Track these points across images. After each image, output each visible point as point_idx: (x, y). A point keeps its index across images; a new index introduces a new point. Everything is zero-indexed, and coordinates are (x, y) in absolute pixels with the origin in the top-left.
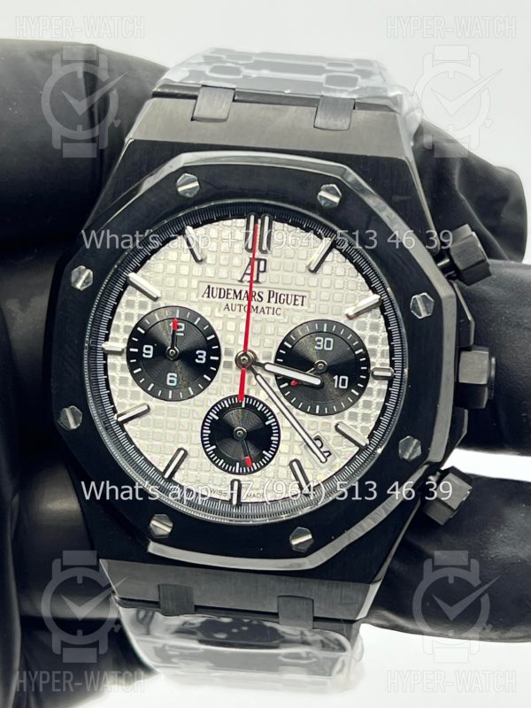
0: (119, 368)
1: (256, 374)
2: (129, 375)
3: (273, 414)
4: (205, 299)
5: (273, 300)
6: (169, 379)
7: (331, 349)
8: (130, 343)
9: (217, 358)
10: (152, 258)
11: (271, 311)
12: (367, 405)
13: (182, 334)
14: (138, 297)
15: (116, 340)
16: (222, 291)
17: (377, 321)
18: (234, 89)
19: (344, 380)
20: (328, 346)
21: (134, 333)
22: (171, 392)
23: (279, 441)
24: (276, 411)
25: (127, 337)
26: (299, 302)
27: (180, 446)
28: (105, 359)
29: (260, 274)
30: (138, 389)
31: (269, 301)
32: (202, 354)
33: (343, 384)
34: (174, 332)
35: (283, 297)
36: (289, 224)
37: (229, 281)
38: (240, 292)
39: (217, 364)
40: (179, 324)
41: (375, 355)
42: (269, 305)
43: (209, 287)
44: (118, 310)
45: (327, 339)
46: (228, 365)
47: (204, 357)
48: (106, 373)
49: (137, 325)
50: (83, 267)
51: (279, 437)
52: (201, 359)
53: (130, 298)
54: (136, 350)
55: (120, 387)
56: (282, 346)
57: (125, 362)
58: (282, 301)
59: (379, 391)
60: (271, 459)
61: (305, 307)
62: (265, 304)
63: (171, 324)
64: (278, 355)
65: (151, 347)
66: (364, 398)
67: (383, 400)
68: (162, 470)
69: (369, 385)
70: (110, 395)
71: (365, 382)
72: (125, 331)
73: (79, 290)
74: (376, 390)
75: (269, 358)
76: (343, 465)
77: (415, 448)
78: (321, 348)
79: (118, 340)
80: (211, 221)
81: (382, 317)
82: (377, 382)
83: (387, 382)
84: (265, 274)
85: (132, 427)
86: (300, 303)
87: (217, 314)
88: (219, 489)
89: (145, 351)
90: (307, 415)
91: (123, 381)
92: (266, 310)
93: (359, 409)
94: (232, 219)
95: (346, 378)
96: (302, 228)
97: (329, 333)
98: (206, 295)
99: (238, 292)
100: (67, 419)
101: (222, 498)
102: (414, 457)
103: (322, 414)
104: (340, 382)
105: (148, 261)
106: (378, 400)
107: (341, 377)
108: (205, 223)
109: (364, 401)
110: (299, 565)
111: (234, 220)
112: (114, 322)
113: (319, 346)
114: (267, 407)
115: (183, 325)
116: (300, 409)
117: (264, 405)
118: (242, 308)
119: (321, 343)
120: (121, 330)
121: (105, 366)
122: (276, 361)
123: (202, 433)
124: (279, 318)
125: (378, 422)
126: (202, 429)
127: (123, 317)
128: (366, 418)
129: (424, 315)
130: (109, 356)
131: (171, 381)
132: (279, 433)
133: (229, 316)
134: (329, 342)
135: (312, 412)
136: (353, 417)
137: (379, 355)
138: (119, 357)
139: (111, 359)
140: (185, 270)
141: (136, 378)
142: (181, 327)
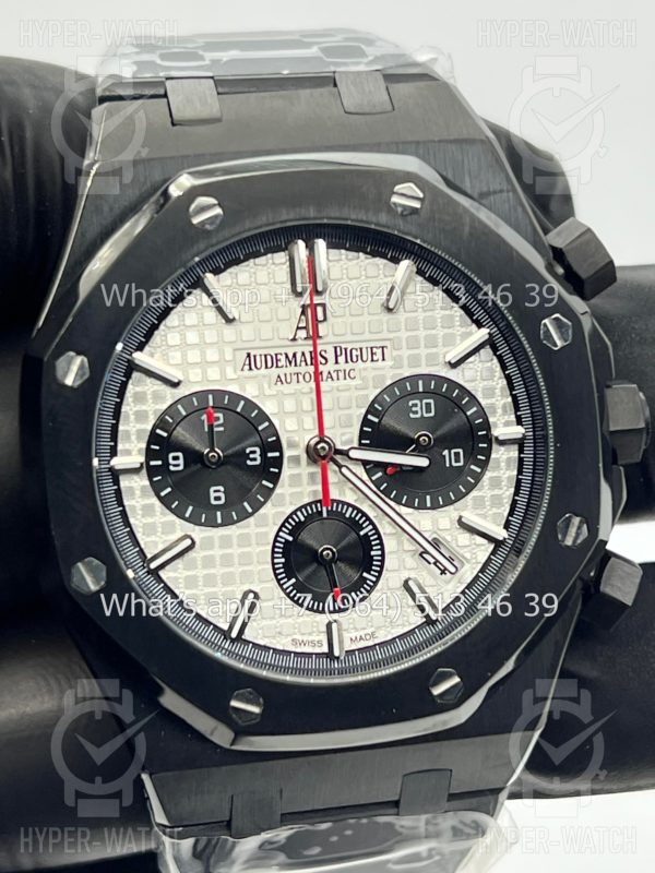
0: (138, 493)
1: (340, 466)
2: (155, 501)
3: (368, 519)
4: (247, 372)
5: (341, 359)
6: (213, 495)
7: (432, 414)
8: (150, 454)
9: (277, 454)
10: (162, 327)
11: (341, 375)
12: (496, 483)
13: (222, 429)
14: (152, 386)
15: (128, 453)
16: (269, 358)
17: (489, 364)
18: (212, 78)
19: (457, 454)
20: (428, 411)
21: (153, 438)
22: (219, 514)
23: (383, 555)
24: (371, 514)
25: (144, 446)
26: (378, 356)
27: (246, 588)
28: (116, 482)
29: (320, 326)
30: (172, 517)
31: (337, 362)
32: (254, 452)
33: (457, 460)
34: (211, 427)
35: (354, 352)
36: (347, 249)
37: (277, 342)
38: (294, 355)
39: (278, 462)
40: (216, 415)
41: (494, 412)
42: (337, 367)
43: (249, 355)
44: (124, 409)
45: (424, 401)
46: (296, 460)
47: (257, 456)
48: (120, 502)
49: (155, 427)
50: (72, 354)
51: (382, 549)
52: (255, 459)
53: (138, 389)
54: (159, 463)
55: (144, 521)
56: (365, 422)
57: (147, 483)
58: (354, 359)
59: (509, 460)
60: (376, 583)
61: (389, 362)
62: (331, 366)
63: (204, 417)
64: (362, 435)
65: (180, 454)
66: (488, 475)
67: (515, 473)
68: (225, 627)
69: (493, 456)
70: (132, 534)
71: (488, 452)
72: (139, 438)
73: (71, 388)
74: (504, 461)
75: (352, 442)
76: (475, 572)
77: (579, 528)
78: (418, 416)
79: (131, 453)
80: (237, 262)
81: (495, 358)
82: (502, 448)
83: (516, 447)
84: (325, 323)
85: (172, 574)
86: (381, 358)
87: (268, 392)
88: (310, 638)
89: (171, 461)
90: (416, 512)
91: (148, 510)
92: (334, 375)
93: (483, 491)
94: (265, 254)
95: (461, 451)
96: (366, 253)
97: (427, 393)
98: (247, 367)
99: (290, 356)
100: (83, 578)
101: (318, 650)
102: (579, 541)
103: (435, 506)
104: (453, 457)
105: (156, 332)
106: (508, 473)
107: (453, 451)
108: (228, 265)
109: (491, 478)
110: (445, 723)
111: (269, 255)
112: (121, 428)
113: (416, 412)
114: (359, 511)
115: (221, 415)
116: (404, 505)
117: (354, 508)
118: (301, 377)
119: (418, 409)
120: (133, 437)
121: (118, 493)
122: (360, 444)
123: (273, 564)
124: (354, 383)
125: (514, 504)
126: (273, 558)
127: (132, 417)
128: (496, 501)
129: (560, 343)
130: (121, 478)
131: (217, 498)
132: (381, 544)
133: (286, 392)
134: (428, 405)
135: (422, 507)
136: (479, 503)
137: (500, 411)
138: (136, 477)
139: (124, 482)
140: (211, 336)
141: (165, 501)
142: (218, 419)
